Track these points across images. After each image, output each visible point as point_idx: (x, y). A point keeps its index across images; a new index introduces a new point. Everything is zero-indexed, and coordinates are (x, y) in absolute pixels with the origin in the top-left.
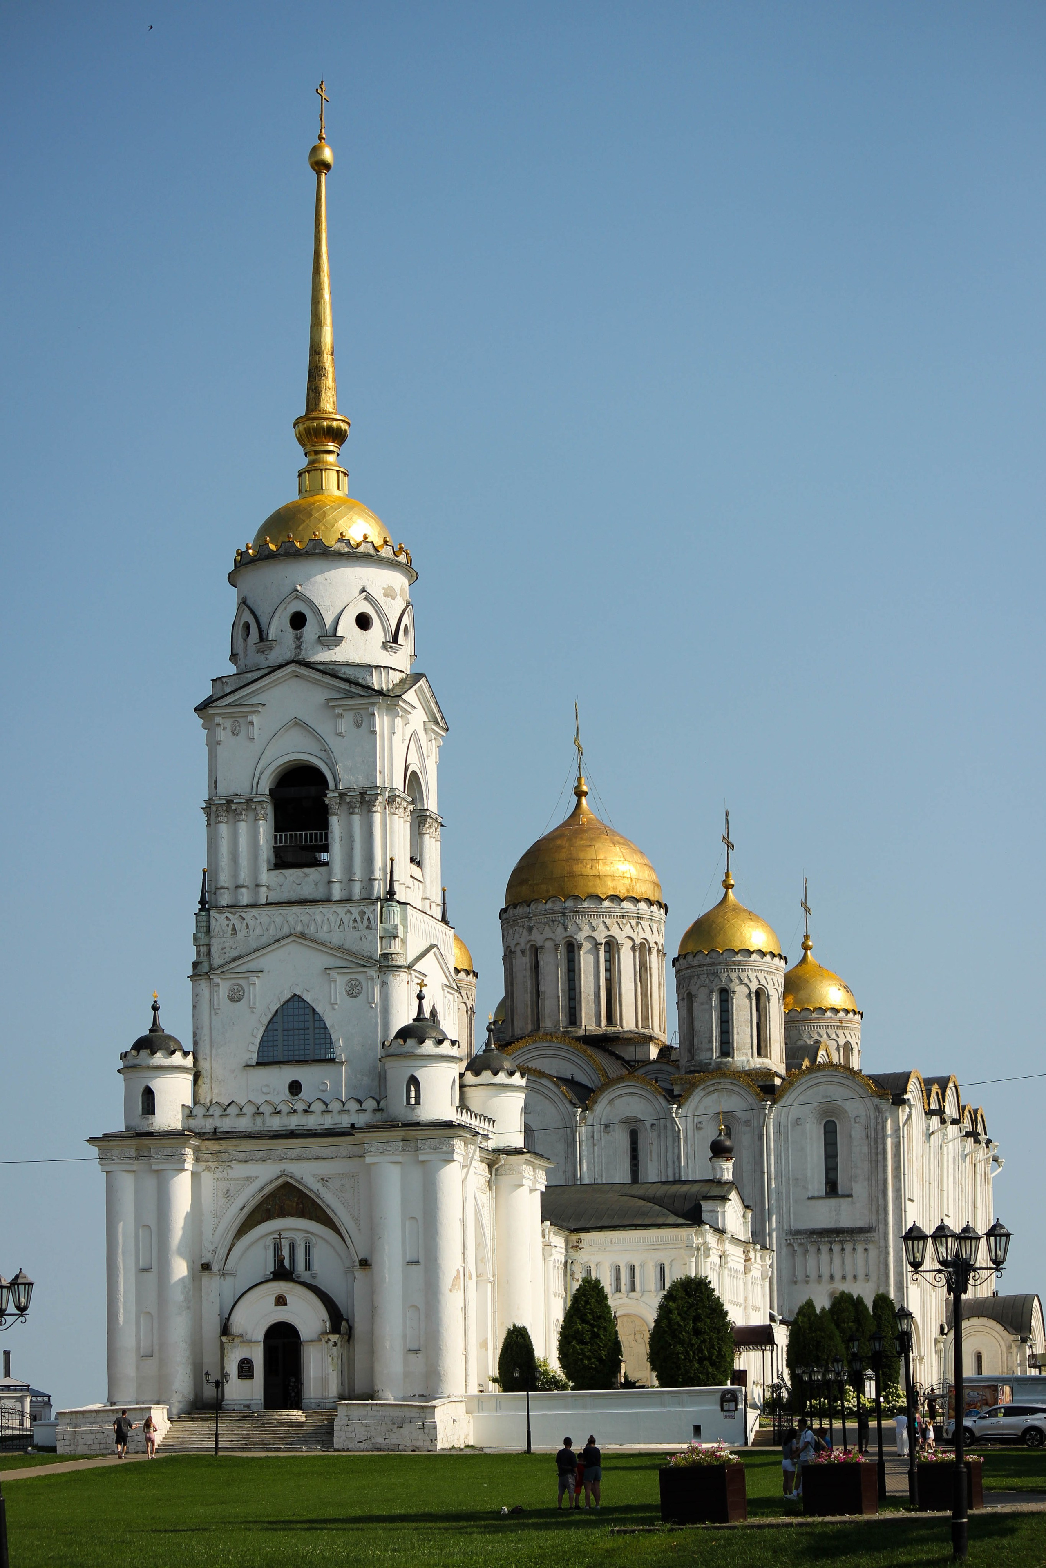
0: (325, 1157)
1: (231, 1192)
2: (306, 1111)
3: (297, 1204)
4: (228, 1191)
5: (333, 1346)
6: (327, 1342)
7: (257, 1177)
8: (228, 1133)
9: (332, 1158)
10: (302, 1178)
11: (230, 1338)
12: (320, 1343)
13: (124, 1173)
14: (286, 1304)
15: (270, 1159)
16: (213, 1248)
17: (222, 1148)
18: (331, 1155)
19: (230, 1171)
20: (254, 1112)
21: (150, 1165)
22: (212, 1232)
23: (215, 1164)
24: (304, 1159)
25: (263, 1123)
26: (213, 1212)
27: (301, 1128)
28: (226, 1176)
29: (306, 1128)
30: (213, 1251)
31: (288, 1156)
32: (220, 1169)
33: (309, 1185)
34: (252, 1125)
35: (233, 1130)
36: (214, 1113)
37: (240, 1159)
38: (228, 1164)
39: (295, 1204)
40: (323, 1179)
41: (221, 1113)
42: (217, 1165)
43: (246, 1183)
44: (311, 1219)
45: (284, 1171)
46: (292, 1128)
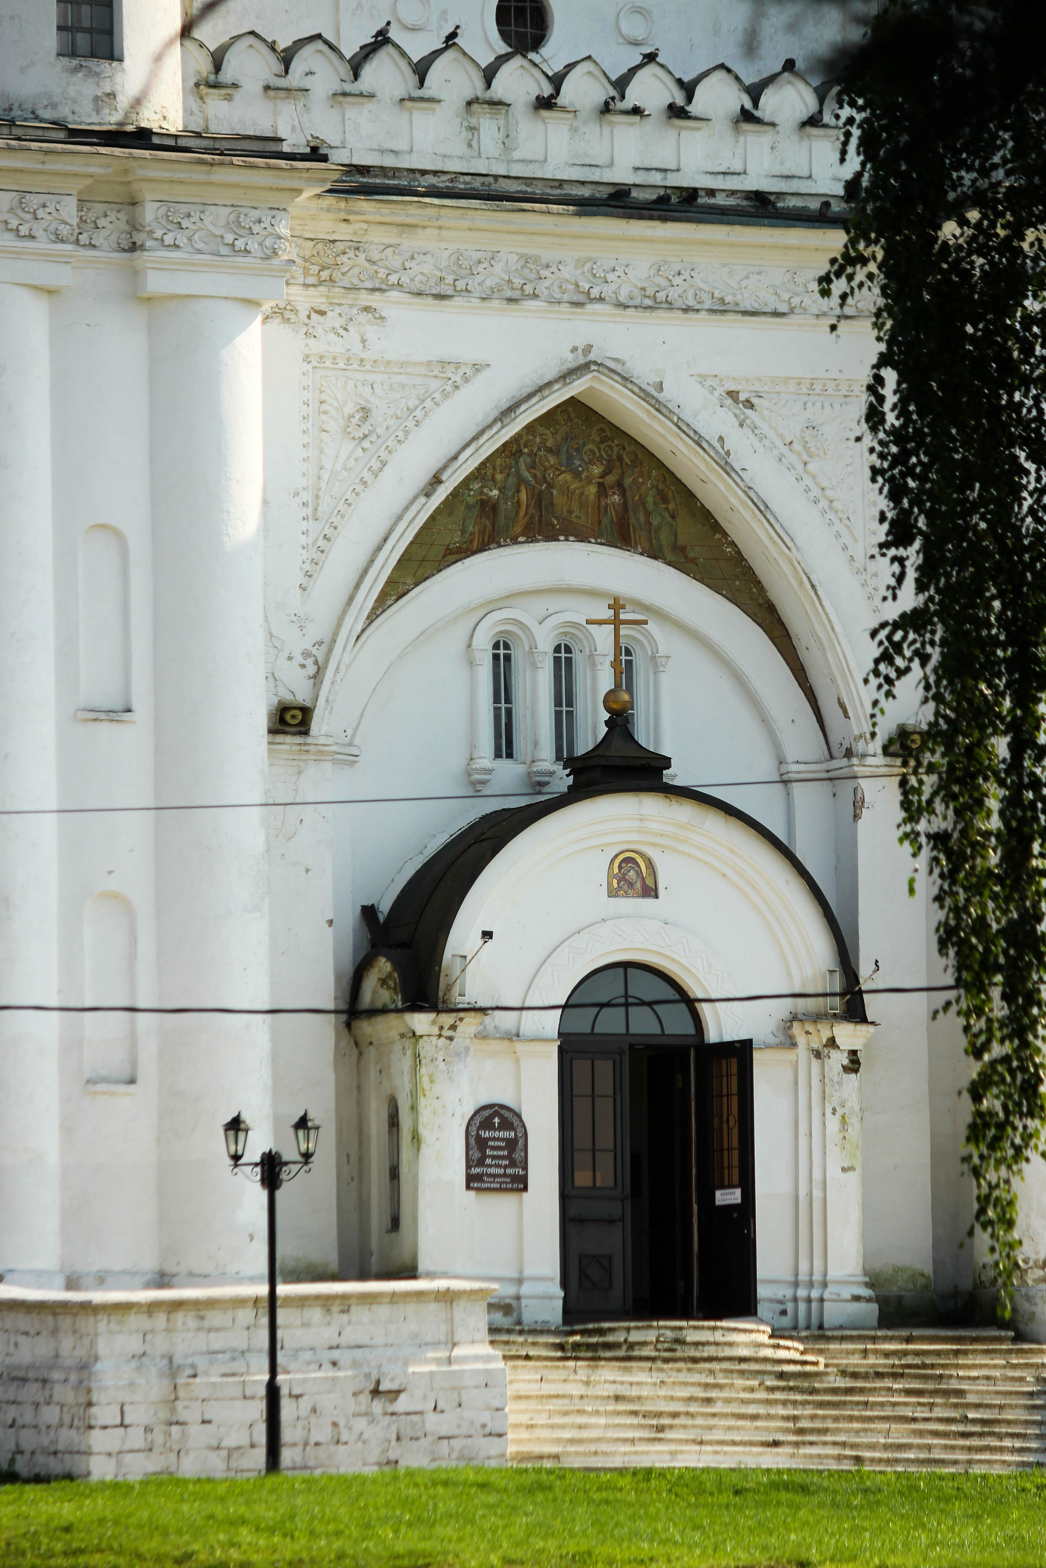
0: (748, 304)
1: (377, 416)
2: (676, 112)
3: (603, 490)
4: (365, 412)
5: (846, 1069)
6: (818, 1055)
7: (477, 368)
8: (363, 170)
9: (776, 314)
10: (660, 387)
11: (447, 1019)
12: (788, 1056)
13: (24, 295)
14: (650, 892)
15: (535, 296)
16: (307, 644)
17: (344, 232)
18: (773, 303)
19: (372, 332)
20: (469, 95)
21: (135, 275)
22: (300, 579)
23: (317, 297)
24: (669, 305)
25: (507, 143)
26: (306, 496)
27: (656, 179)
28: (357, 348)
29: (673, 180)
30: (307, 654)
31: (608, 291)
32: (333, 319)
33: (687, 415)
34: (457, 147)
35: (389, 161)
36: (306, 83)
37: (417, 286)
38: (366, 299)
39: (592, 490)
40: (732, 395)
41: (337, 87)
42: (321, 303)
43: (434, 385)
44: (654, 554)
45: (588, 349)
46: (622, 175)
